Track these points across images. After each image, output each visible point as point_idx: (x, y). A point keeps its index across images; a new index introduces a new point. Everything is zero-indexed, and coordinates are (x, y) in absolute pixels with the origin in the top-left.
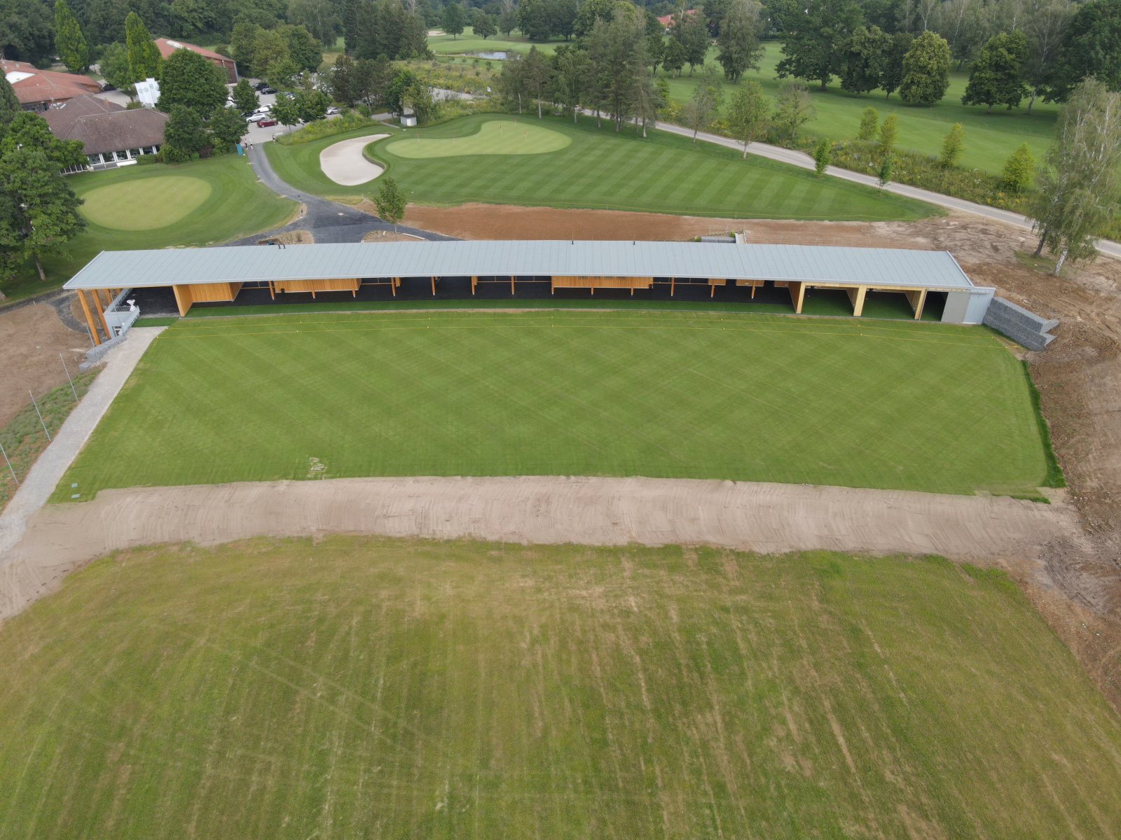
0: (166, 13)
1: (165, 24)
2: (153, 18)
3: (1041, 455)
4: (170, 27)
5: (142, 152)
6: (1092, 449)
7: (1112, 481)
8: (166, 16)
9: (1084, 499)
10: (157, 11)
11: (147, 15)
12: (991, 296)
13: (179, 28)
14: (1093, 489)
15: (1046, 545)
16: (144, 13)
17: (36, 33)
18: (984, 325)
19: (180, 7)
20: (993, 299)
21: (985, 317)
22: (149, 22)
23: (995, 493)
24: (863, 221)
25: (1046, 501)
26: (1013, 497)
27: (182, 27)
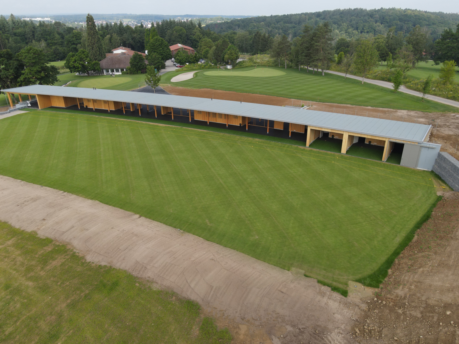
0: (191, 39)
1: (190, 43)
2: (186, 40)
3: (383, 259)
4: (192, 44)
5: (125, 70)
6: (428, 264)
7: (418, 295)
8: (191, 40)
9: (382, 302)
10: (188, 38)
11: (184, 39)
12: (438, 150)
13: (195, 44)
14: (397, 296)
15: (300, 329)
16: (183, 38)
17: (141, 41)
18: (432, 172)
19: (196, 37)
20: (439, 153)
21: (433, 166)
22: (185, 41)
23: (308, 274)
24: (393, 109)
25: (345, 293)
26: (319, 282)
27: (196, 44)
